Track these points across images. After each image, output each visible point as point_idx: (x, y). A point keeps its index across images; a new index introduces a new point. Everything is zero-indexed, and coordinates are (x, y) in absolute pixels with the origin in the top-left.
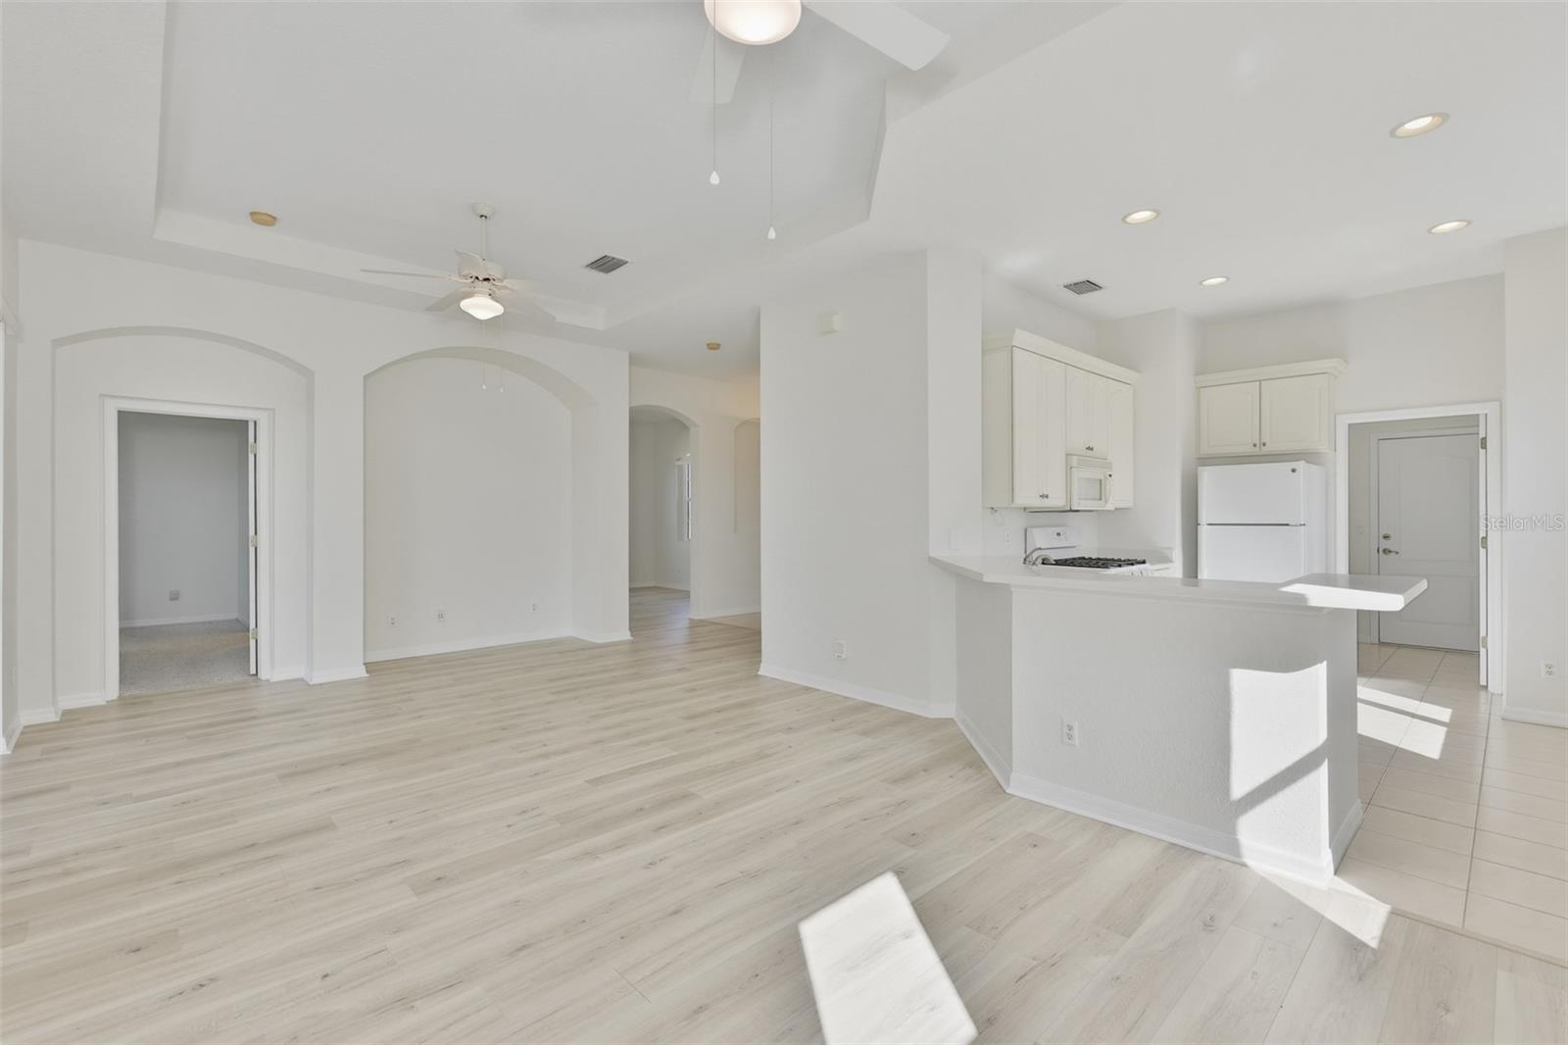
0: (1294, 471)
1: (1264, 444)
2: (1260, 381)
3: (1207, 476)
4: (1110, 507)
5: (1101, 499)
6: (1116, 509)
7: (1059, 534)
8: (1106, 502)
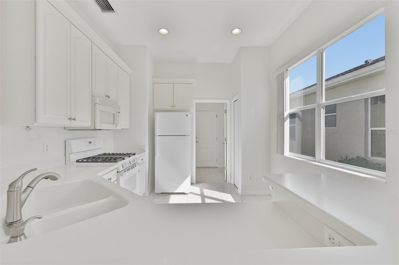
0: (187, 115)
1: (175, 106)
2: (173, 83)
3: (158, 116)
4: (119, 128)
5: (114, 124)
6: (121, 129)
7: (90, 143)
8: (117, 125)
